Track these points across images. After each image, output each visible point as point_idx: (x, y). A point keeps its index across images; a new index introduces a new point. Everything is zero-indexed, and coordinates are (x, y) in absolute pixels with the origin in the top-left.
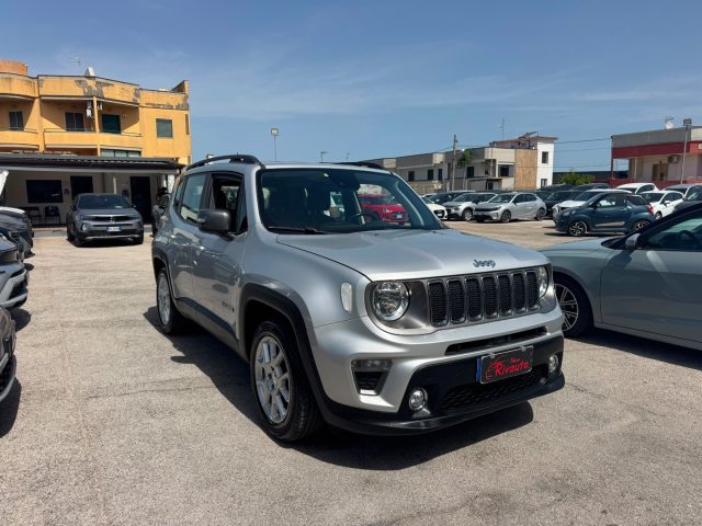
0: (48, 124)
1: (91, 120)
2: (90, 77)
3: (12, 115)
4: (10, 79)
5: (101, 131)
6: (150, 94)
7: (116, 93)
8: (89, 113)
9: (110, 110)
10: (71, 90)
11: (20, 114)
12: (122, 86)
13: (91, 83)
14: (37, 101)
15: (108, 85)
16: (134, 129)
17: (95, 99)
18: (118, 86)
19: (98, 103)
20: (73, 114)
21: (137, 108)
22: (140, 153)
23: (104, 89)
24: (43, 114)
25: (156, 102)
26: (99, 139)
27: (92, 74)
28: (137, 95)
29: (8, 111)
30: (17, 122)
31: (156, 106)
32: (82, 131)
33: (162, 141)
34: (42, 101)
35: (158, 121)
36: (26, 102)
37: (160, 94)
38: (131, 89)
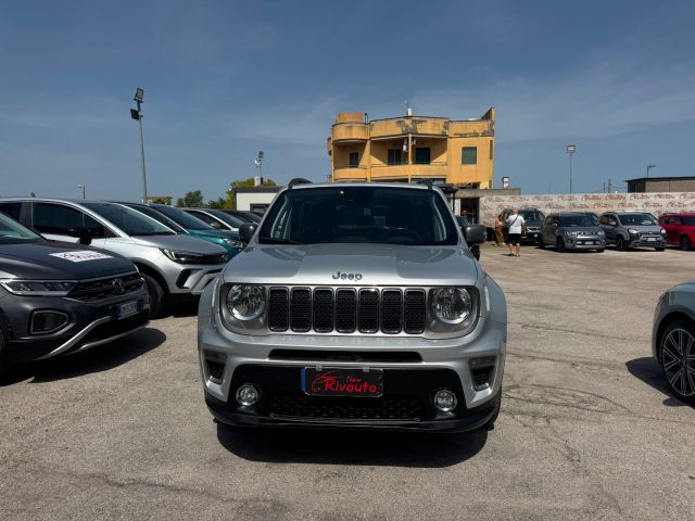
0: (375, 161)
1: (407, 154)
2: (407, 117)
3: (351, 155)
4: (351, 127)
5: (413, 163)
6: (458, 125)
7: (428, 129)
8: (405, 148)
9: (423, 144)
10: (391, 130)
11: (357, 154)
12: (433, 121)
13: (408, 122)
14: (368, 142)
15: (422, 122)
16: (443, 158)
17: (410, 136)
18: (430, 122)
19: (413, 138)
20: (392, 151)
21: (446, 140)
22: (444, 180)
23: (419, 126)
24: (372, 153)
25: (464, 132)
26: (411, 170)
27: (410, 114)
28: (446, 127)
29: (349, 152)
30: (354, 161)
31: (462, 136)
32: (400, 164)
33: (465, 167)
34: (372, 142)
35: (464, 149)
36: (361, 144)
37: (469, 124)
38: (442, 122)
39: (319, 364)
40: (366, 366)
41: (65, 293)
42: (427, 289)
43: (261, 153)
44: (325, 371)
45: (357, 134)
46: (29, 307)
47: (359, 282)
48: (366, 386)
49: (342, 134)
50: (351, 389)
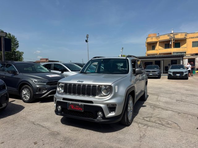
0: (160, 48)
1: (171, 45)
2: (171, 34)
3: (153, 46)
4: (152, 38)
5: (174, 48)
6: (191, 34)
7: (179, 36)
8: (170, 43)
9: (177, 41)
10: (166, 38)
12: (181, 34)
13: (172, 35)
14: (158, 42)
15: (176, 34)
16: (185, 45)
17: (172, 39)
18: (180, 34)
19: (173, 40)
20: (166, 44)
21: (186, 39)
22: (185, 53)
23: (175, 36)
24: (159, 45)
25: (193, 37)
26: (173, 50)
27: (172, 32)
28: (186, 35)
29: (152, 45)
30: (153, 48)
31: (192, 38)
32: (169, 48)
33: (193, 48)
34: (160, 42)
35: (193, 42)
36: (156, 43)
37: (194, 34)
38: (184, 34)
39: (70, 102)
40: (80, 103)
41: (45, 84)
42: (97, 85)
43: (123, 48)
44: (72, 104)
45: (154, 40)
46: (38, 86)
47: (82, 83)
48: (80, 108)
49: (150, 40)
50: (77, 109)
